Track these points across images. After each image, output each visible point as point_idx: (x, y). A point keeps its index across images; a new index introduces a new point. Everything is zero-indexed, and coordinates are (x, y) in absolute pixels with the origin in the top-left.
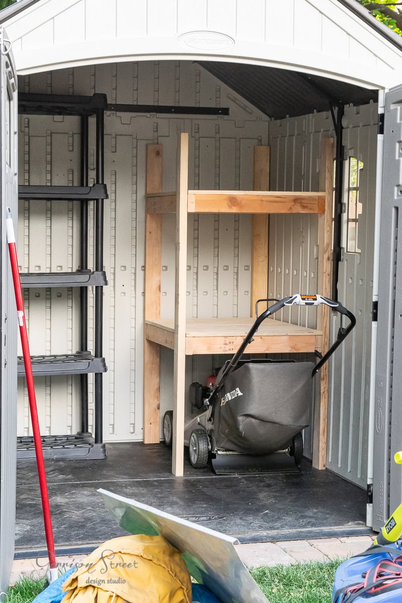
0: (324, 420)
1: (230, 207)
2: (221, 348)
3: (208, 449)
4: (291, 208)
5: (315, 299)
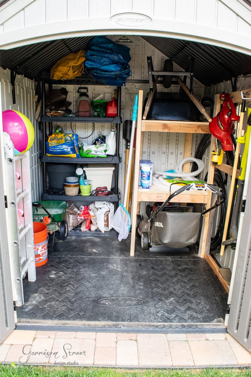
0: (206, 235)
1: (163, 129)
2: (155, 199)
3: (148, 242)
4: (196, 131)
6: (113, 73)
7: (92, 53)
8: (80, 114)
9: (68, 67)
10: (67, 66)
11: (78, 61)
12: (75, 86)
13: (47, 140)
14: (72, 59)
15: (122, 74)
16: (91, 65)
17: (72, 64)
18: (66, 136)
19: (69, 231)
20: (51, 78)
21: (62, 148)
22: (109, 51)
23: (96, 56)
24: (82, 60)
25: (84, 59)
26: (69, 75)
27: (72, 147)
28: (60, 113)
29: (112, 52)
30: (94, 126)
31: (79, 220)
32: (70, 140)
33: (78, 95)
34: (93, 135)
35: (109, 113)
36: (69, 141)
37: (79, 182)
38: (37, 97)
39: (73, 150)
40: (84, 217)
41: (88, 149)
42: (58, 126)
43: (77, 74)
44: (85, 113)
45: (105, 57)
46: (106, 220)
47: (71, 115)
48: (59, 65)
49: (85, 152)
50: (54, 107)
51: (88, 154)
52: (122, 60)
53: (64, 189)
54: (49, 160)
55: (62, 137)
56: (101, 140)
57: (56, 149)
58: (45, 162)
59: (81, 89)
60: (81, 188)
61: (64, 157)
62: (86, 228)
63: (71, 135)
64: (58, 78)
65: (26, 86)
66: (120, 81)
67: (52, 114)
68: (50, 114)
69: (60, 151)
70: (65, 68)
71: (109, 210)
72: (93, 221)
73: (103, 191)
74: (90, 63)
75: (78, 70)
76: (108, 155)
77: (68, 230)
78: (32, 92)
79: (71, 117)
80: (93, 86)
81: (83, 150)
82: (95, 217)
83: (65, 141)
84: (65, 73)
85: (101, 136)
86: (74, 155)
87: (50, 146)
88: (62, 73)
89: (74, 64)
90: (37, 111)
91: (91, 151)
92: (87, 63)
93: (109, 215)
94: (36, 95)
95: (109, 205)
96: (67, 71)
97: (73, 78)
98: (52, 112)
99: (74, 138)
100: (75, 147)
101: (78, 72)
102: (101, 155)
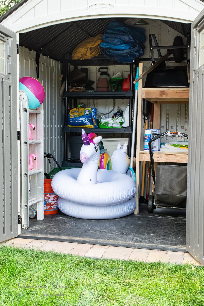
1: (161, 95)
2: (156, 159)
5: (177, 134)
6: (124, 52)
7: (107, 35)
10: (85, 47)
11: (95, 43)
13: (68, 113)
14: (89, 42)
16: (105, 46)
17: (89, 46)
18: (86, 110)
20: (73, 59)
21: (81, 120)
22: (121, 33)
23: (109, 38)
24: (98, 42)
25: (100, 42)
26: (87, 56)
27: (90, 119)
28: (81, 89)
29: (123, 34)
30: (115, 103)
32: (88, 113)
33: (99, 74)
34: (114, 111)
35: (124, 88)
36: (88, 114)
38: (62, 76)
39: (91, 122)
41: (105, 122)
44: (102, 89)
45: (117, 38)
47: (90, 91)
48: (79, 48)
49: (102, 124)
50: (75, 85)
51: (105, 126)
52: (131, 39)
55: (82, 110)
56: (119, 114)
57: (75, 120)
58: (66, 132)
59: (102, 69)
61: (82, 127)
63: (90, 109)
64: (77, 58)
65: (51, 66)
66: (130, 58)
67: (73, 90)
68: (72, 90)
69: (79, 122)
70: (83, 49)
74: (104, 44)
75: (96, 51)
76: (123, 127)
78: (58, 71)
80: (113, 66)
83: (84, 114)
84: (84, 54)
85: (120, 111)
86: (92, 126)
87: (71, 118)
88: (81, 53)
89: (91, 46)
90: (62, 88)
91: (108, 124)
92: (102, 45)
94: (61, 74)
96: (85, 52)
97: (91, 58)
98: (73, 88)
99: (92, 112)
100: (93, 119)
101: (95, 53)
102: (116, 127)
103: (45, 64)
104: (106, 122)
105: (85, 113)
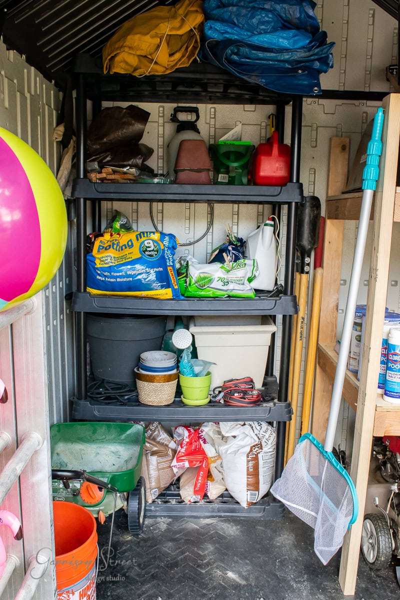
6: (286, 56)
8: (182, 176)
9: (156, 36)
10: (153, 33)
11: (183, 21)
12: (163, 107)
13: (89, 250)
14: (167, 19)
15: (312, 58)
16: (223, 33)
17: (166, 28)
18: (143, 239)
19: (150, 501)
20: (105, 72)
21: (133, 273)
23: (235, 9)
24: (195, 19)
25: (199, 18)
26: (156, 63)
27: (161, 269)
28: (125, 173)
30: (211, 213)
31: (175, 470)
32: (153, 250)
33: (170, 128)
34: (209, 236)
35: (262, 174)
36: (152, 253)
37: (177, 366)
38: (61, 129)
39: (164, 280)
40: (190, 462)
41: (202, 275)
42: (116, 211)
43: (180, 60)
44: (195, 175)
45: (263, 9)
46: (251, 470)
47: (156, 180)
48: (129, 32)
49: (193, 281)
50: (108, 159)
51: (201, 288)
53: (134, 388)
54: (96, 307)
55: (131, 240)
56: (234, 249)
57: (115, 274)
58: (84, 312)
59: (182, 111)
60: (182, 384)
61: (136, 297)
62: (196, 492)
63: (156, 237)
64: (126, 70)
65: (33, 93)
66: (304, 80)
67: (104, 175)
68: (99, 176)
69: (128, 279)
70: (147, 38)
71: (257, 442)
72: (214, 472)
73: (245, 393)
74: (218, 26)
75: (183, 49)
76: (257, 291)
77: (146, 502)
78: (49, 113)
79: (158, 183)
80: (211, 106)
81: (186, 276)
82: (219, 462)
83: (141, 253)
84: (147, 57)
85: (234, 239)
86: (167, 293)
87: (98, 266)
88: (139, 53)
89: (171, 29)
90: (62, 168)
91: (211, 281)
92: (210, 29)
93: (260, 456)
94: (58, 124)
95: (258, 428)
96: (153, 48)
97: (169, 72)
98: (103, 171)
99: (164, 245)
100: (169, 268)
101: (183, 56)
102: (240, 292)
103: (15, 81)
104: (205, 275)
105: (144, 252)
